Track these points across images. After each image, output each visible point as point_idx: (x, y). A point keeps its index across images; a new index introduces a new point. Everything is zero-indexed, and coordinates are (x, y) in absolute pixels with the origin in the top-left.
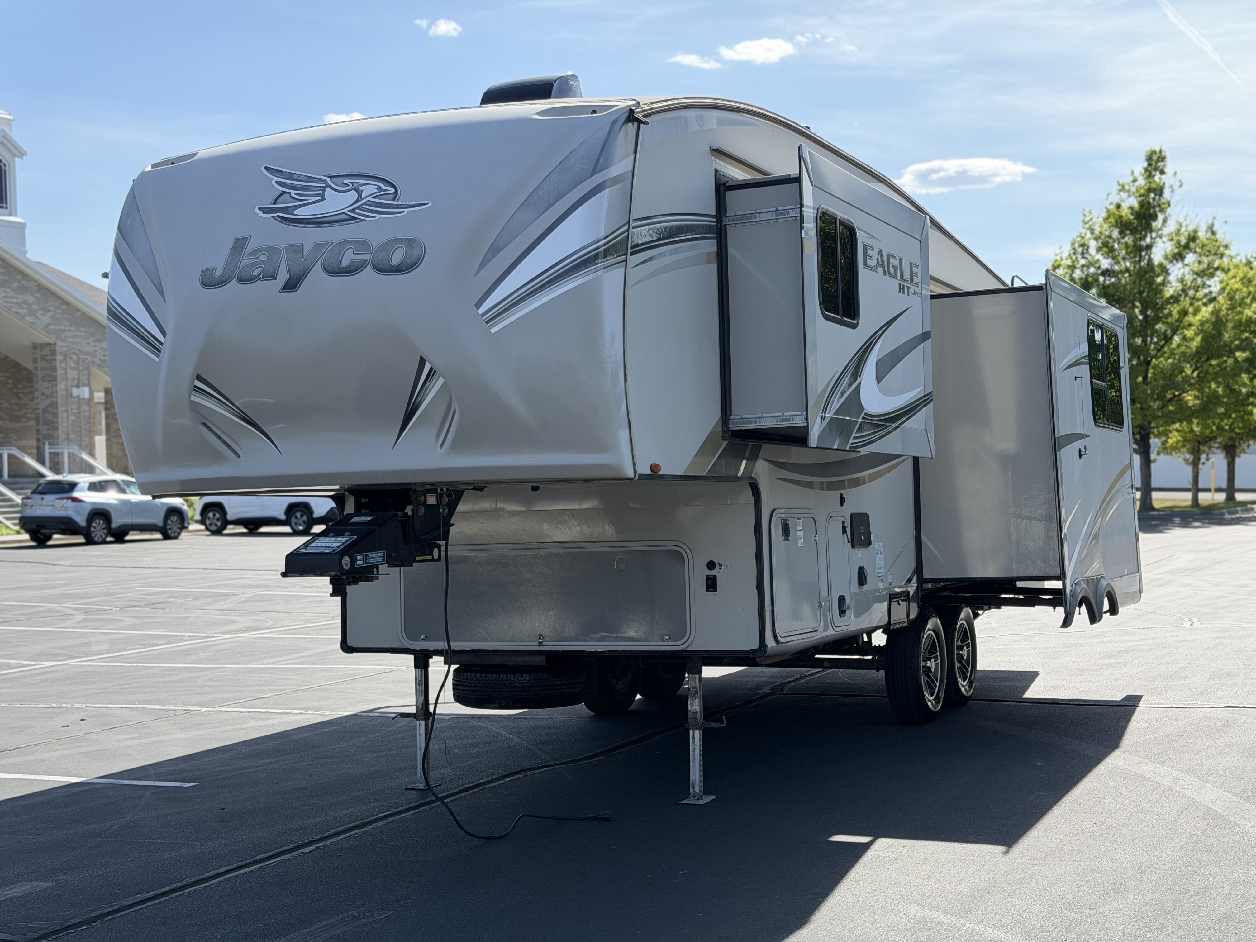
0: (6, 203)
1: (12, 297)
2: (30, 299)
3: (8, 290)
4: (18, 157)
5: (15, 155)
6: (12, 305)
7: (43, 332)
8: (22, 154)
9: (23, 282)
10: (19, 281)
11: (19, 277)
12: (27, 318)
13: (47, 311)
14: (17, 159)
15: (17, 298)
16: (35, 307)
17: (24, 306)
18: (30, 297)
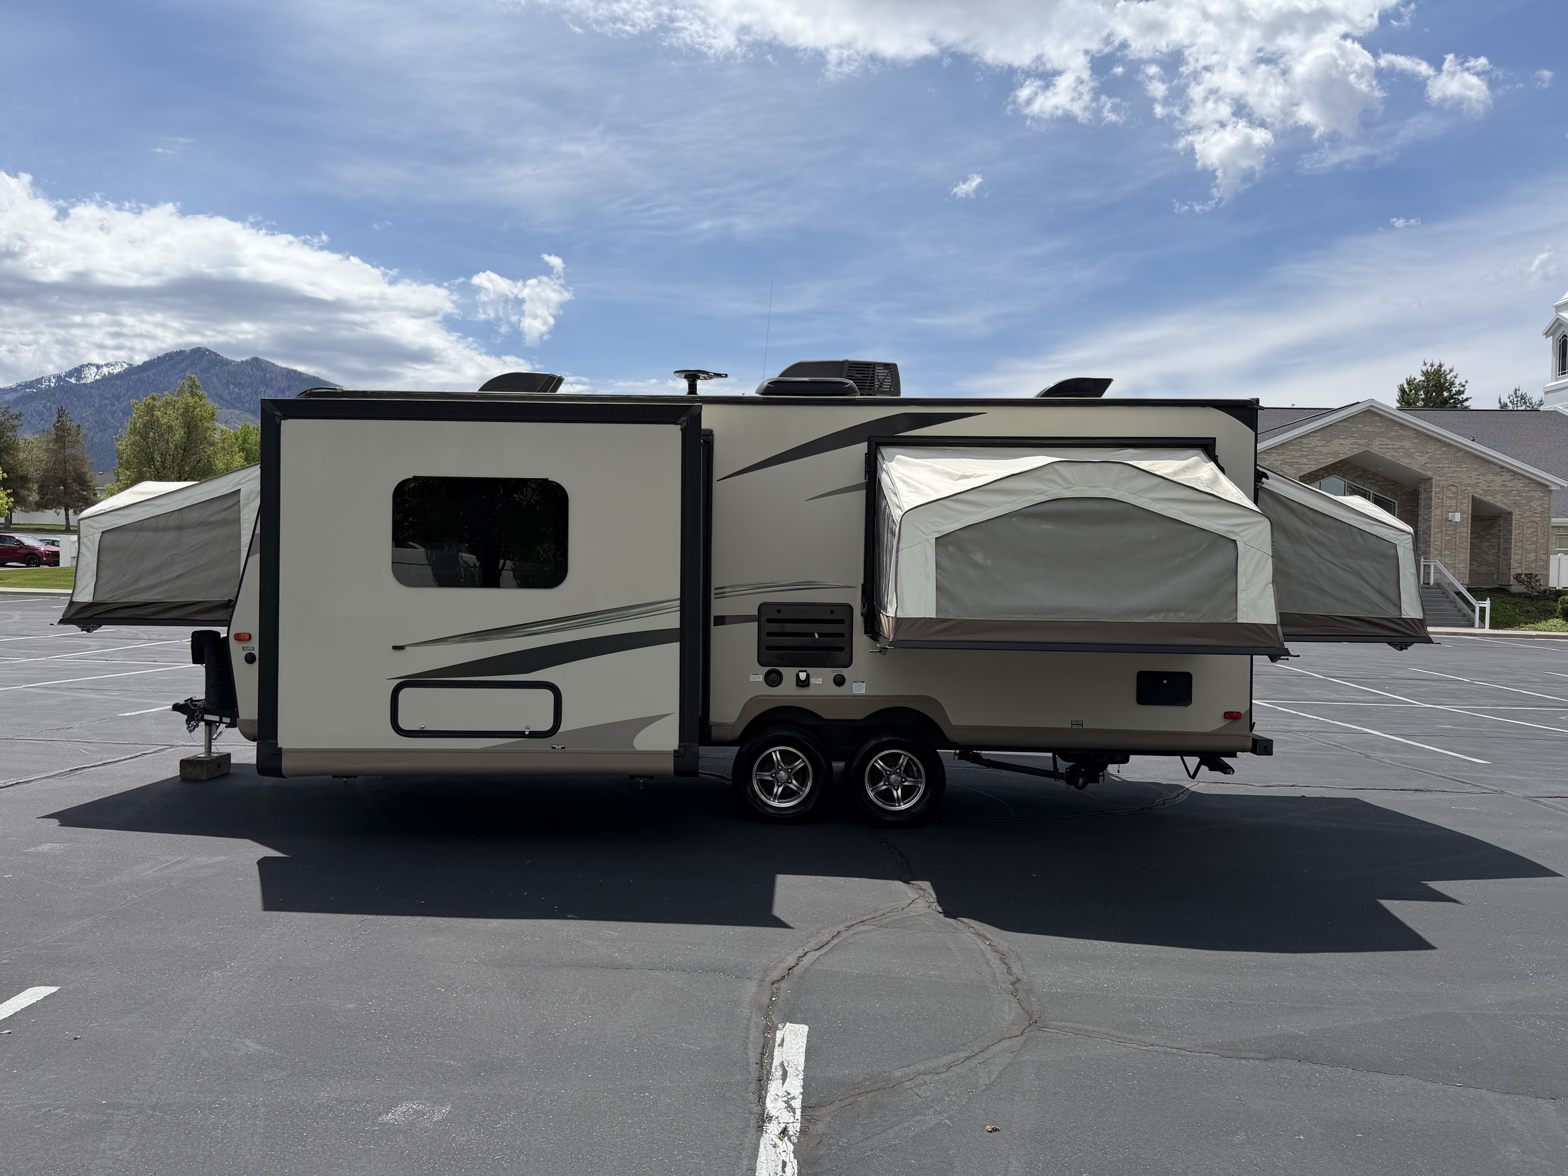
1: (1389, 444)
2: (1407, 444)
3: (1384, 439)
13: (1424, 453)
15: (1395, 444)
16: (1413, 450)
17: (1401, 450)
18: (1407, 443)
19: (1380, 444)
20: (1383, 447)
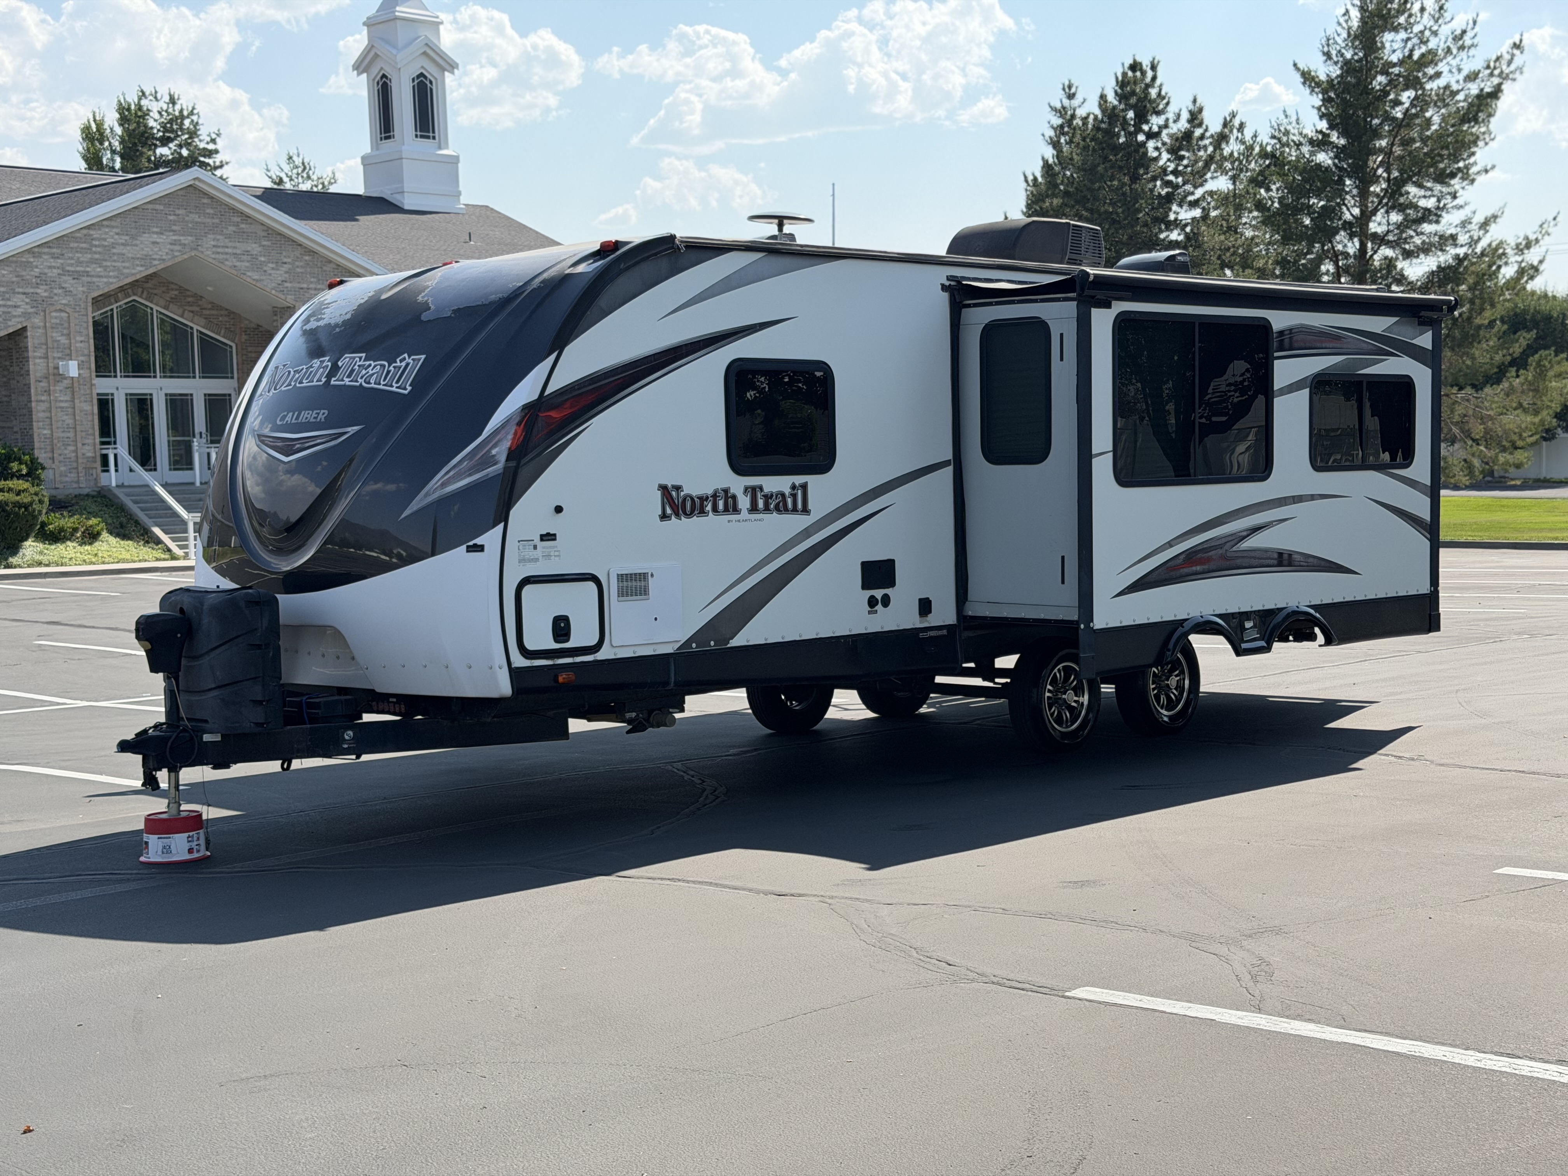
0: (434, 132)
1: (227, 247)
3: (218, 237)
4: (448, 71)
5: (443, 70)
6: (225, 256)
7: (273, 292)
8: (452, 66)
9: (243, 226)
10: (237, 225)
11: (236, 219)
12: (249, 274)
13: (279, 263)
14: (446, 73)
15: (235, 248)
16: (263, 259)
17: (245, 257)
19: (214, 246)
20: (220, 250)
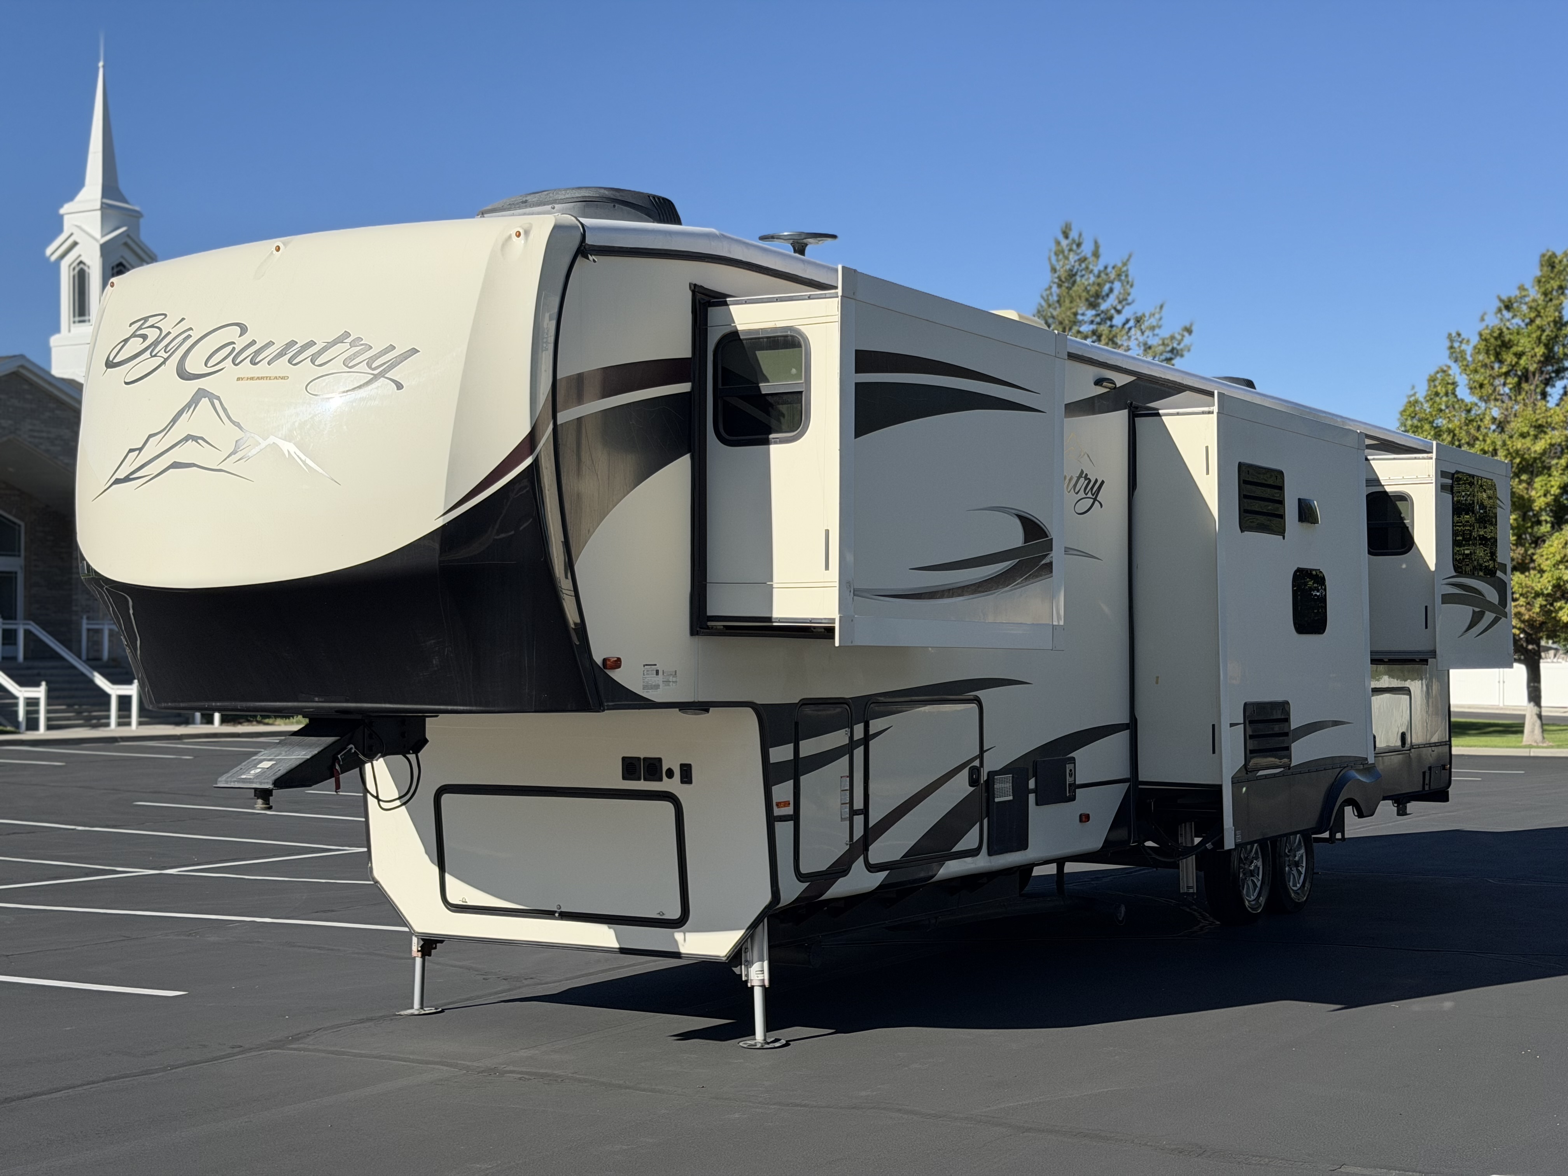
1: (42, 432)
3: (35, 422)
5: (142, 261)
6: (40, 440)
11: (52, 406)
15: (49, 432)
17: (57, 442)
19: (31, 430)
20: (36, 434)
